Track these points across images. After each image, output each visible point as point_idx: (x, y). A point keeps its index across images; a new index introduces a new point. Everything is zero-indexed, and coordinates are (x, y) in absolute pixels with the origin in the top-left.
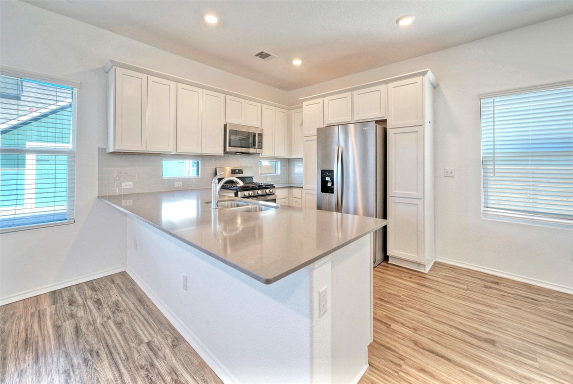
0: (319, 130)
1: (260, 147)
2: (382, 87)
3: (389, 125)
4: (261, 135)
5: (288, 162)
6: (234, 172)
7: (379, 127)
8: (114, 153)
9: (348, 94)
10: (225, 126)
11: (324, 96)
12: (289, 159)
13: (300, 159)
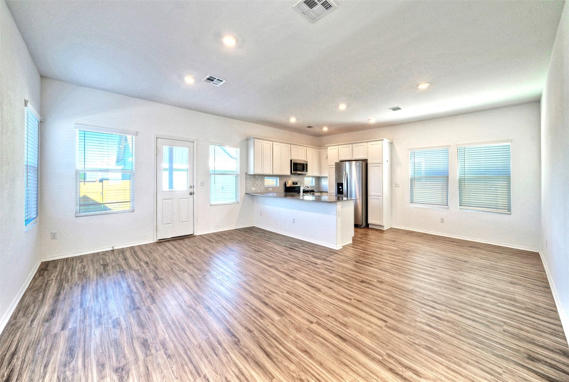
0: (336, 164)
1: (307, 171)
2: (365, 144)
3: (369, 162)
4: (307, 164)
5: (318, 179)
6: (294, 183)
7: (364, 163)
8: (254, 175)
9: (350, 146)
10: (291, 161)
11: (339, 145)
12: (319, 177)
13: (326, 177)
